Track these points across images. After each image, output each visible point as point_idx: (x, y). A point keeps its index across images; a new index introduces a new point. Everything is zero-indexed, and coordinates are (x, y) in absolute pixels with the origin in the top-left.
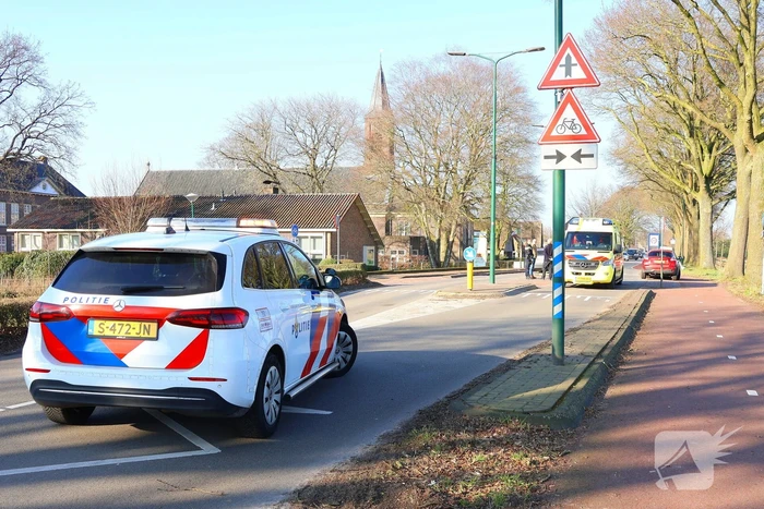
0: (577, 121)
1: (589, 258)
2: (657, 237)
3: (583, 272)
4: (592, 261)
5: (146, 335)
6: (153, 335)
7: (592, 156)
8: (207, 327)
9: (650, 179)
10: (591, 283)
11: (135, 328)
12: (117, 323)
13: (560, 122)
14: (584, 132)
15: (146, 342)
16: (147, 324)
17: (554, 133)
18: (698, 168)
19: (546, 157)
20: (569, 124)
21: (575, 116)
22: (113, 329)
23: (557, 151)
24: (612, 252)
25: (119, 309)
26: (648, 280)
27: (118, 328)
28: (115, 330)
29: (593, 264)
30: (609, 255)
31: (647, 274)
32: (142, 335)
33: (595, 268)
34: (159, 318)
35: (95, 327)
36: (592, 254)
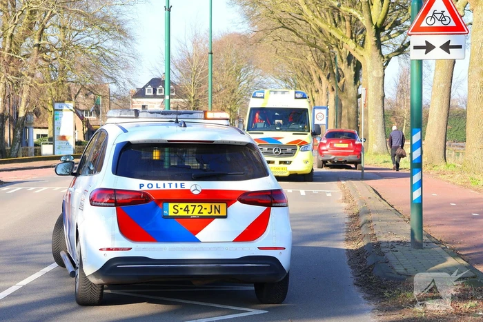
0: (447, 13)
1: (284, 142)
2: (324, 111)
3: (277, 160)
4: (288, 146)
5: (217, 214)
6: (223, 213)
7: (460, 47)
8: (269, 205)
9: (284, 27)
10: (287, 174)
11: (206, 209)
12: (189, 204)
13: (430, 13)
14: (453, 24)
15: (216, 220)
16: (217, 205)
17: (424, 24)
18: (366, 15)
19: (416, 48)
20: (438, 16)
21: (444, 8)
22: (187, 210)
23: (426, 41)
24: (309, 134)
25: (196, 192)
26: (325, 170)
27: (191, 209)
28: (188, 211)
29: (289, 150)
30: (307, 138)
31: (324, 162)
32: (213, 214)
33: (292, 154)
34: (227, 198)
35: (170, 209)
36: (287, 137)
